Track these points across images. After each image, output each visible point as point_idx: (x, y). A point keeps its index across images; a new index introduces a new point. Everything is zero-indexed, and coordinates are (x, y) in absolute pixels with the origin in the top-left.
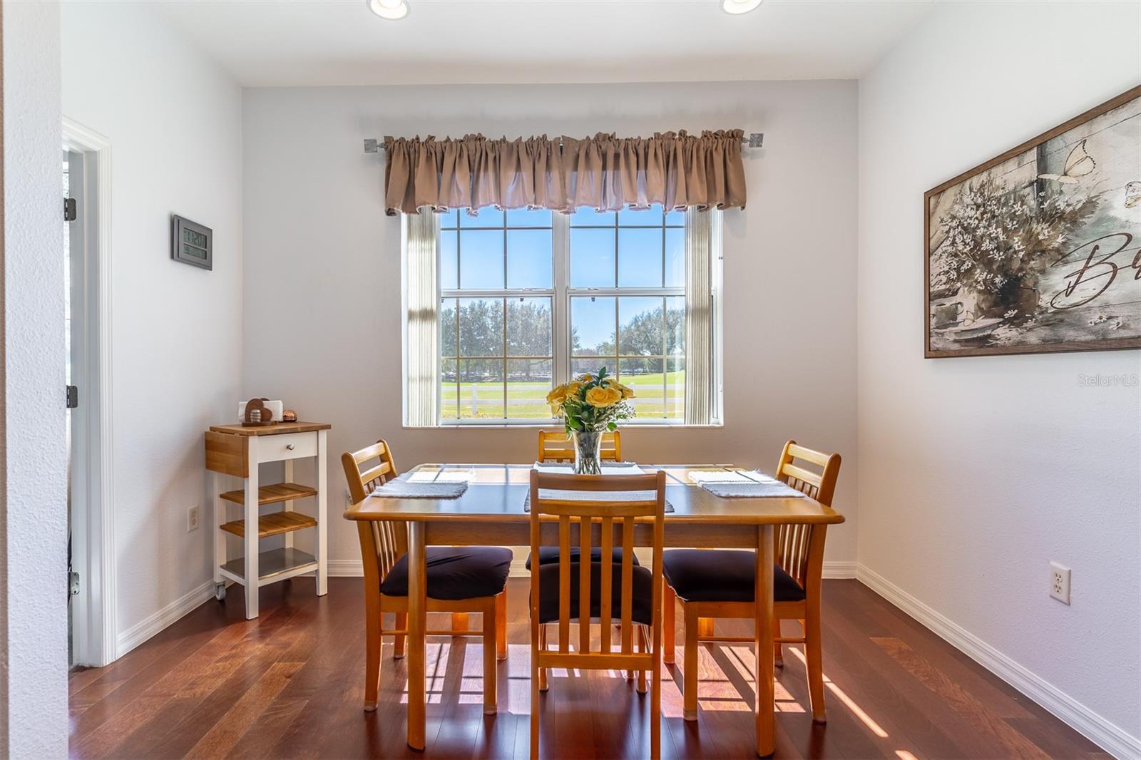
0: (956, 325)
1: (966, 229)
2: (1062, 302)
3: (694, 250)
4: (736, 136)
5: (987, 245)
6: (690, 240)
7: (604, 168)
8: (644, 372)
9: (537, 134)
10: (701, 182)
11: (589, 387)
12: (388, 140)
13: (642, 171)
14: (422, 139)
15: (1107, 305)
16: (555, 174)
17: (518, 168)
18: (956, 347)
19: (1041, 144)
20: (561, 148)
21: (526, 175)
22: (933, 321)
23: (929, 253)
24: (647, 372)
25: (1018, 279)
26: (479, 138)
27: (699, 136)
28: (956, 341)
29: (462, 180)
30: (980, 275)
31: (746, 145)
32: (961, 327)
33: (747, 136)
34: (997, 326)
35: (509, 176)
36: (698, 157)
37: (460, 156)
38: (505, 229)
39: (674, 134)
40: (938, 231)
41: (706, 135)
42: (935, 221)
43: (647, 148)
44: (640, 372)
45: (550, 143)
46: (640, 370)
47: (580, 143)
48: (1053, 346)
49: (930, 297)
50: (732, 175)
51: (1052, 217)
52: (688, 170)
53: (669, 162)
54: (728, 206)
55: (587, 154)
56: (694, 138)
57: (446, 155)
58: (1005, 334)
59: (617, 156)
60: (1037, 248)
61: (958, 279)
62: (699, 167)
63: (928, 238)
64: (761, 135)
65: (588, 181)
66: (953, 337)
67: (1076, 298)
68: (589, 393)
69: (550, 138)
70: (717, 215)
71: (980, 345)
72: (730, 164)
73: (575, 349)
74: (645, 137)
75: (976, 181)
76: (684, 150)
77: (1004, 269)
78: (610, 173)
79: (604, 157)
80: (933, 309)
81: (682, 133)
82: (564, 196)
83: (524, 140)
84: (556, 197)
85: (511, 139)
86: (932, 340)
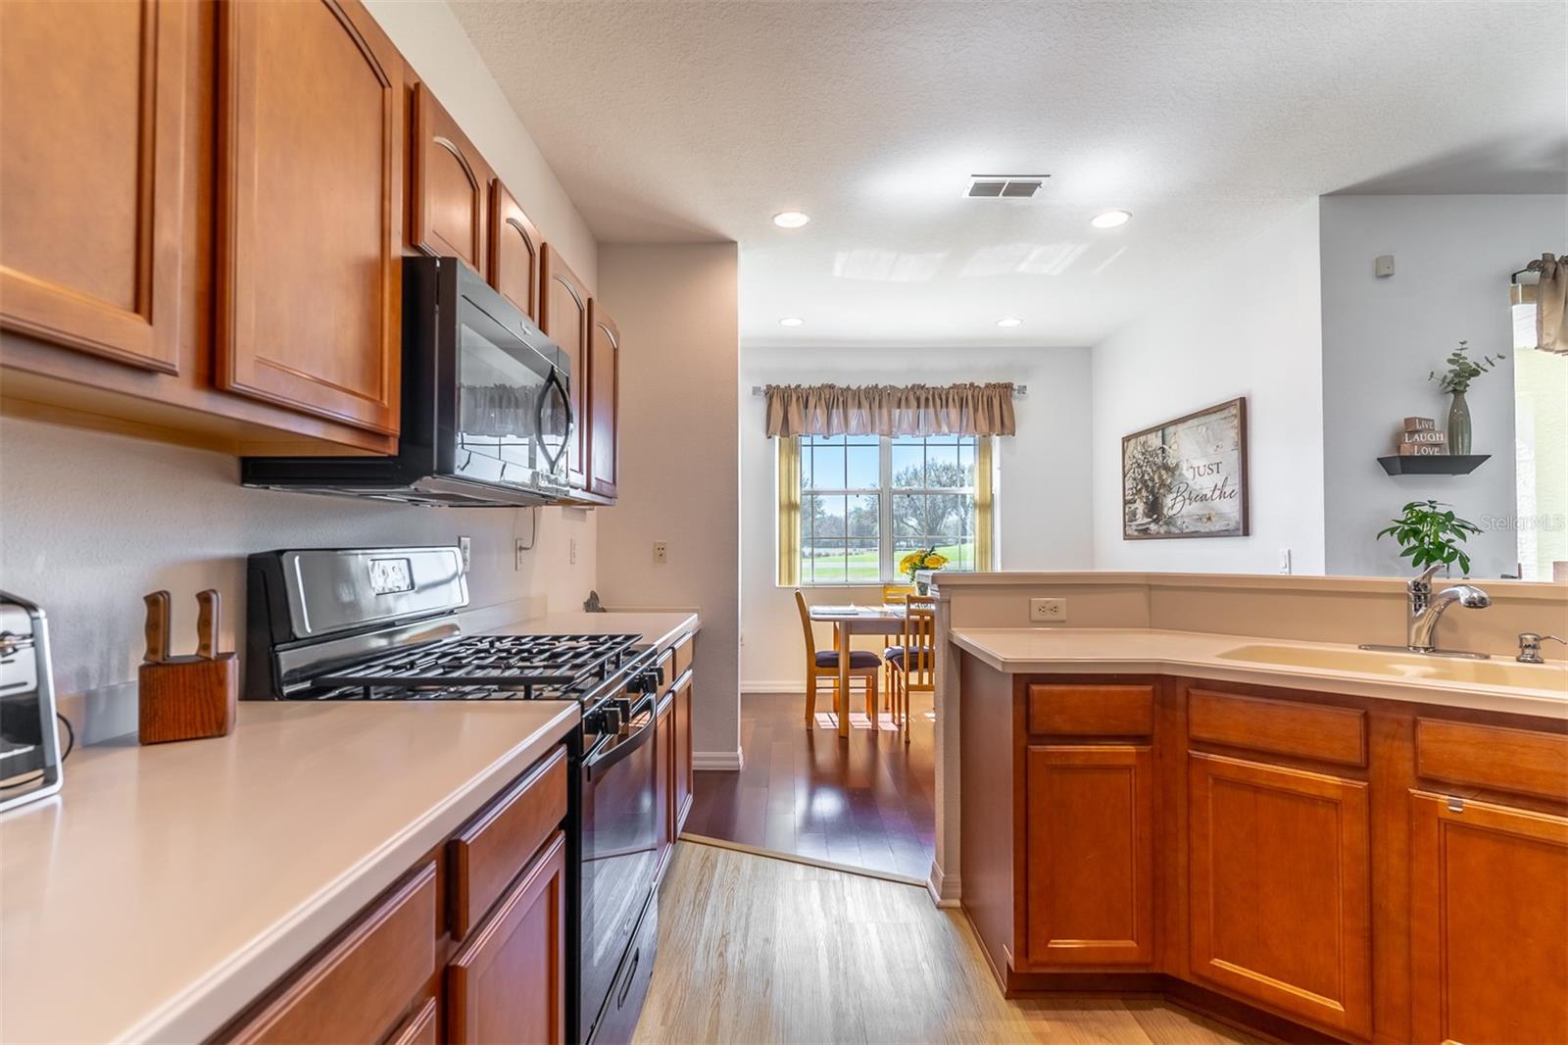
0: (1135, 520)
1: (1139, 465)
2: (1171, 513)
3: (980, 463)
4: (1008, 387)
5: (1146, 477)
6: (977, 457)
7: (918, 407)
8: (907, 546)
9: (871, 383)
10: (985, 418)
11: (926, 556)
12: (769, 387)
13: (944, 410)
14: (793, 387)
15: (1182, 516)
16: (885, 411)
17: (860, 406)
18: (1136, 533)
19: (1162, 428)
20: (889, 394)
21: (865, 412)
22: (1127, 517)
23: (1124, 476)
24: (911, 546)
25: (1158, 498)
26: (832, 387)
27: (983, 386)
28: (1136, 530)
29: (820, 414)
30: (1144, 493)
31: (1015, 393)
32: (1138, 522)
33: (1015, 387)
34: (1149, 523)
35: (853, 412)
36: (982, 402)
37: (820, 399)
38: (846, 445)
39: (966, 385)
40: (1128, 462)
41: (988, 386)
42: (1127, 457)
43: (948, 394)
44: (902, 546)
45: (881, 390)
46: (902, 543)
47: (902, 391)
48: (1169, 536)
49: (1126, 503)
50: (1005, 413)
51: (1166, 468)
52: (976, 410)
53: (962, 404)
54: (1003, 434)
55: (907, 399)
56: (980, 388)
57: (810, 398)
58: (1153, 527)
59: (927, 399)
60: (1163, 484)
61: (1136, 494)
62: (983, 408)
63: (1124, 467)
64: (1025, 387)
65: (908, 414)
66: (1134, 528)
67: (1174, 512)
68: (926, 560)
69: (880, 387)
70: (996, 440)
71: (1144, 533)
72: (1004, 406)
73: (819, 516)
74: (946, 387)
75: (1142, 439)
76: (973, 396)
77: (1152, 492)
78: (922, 411)
79: (918, 400)
80: (1127, 509)
81: (972, 385)
82: (891, 426)
83: (863, 388)
84: (885, 427)
85: (854, 387)
86: (1127, 528)
